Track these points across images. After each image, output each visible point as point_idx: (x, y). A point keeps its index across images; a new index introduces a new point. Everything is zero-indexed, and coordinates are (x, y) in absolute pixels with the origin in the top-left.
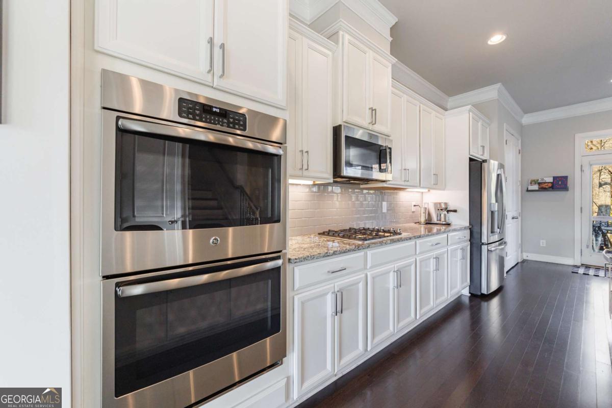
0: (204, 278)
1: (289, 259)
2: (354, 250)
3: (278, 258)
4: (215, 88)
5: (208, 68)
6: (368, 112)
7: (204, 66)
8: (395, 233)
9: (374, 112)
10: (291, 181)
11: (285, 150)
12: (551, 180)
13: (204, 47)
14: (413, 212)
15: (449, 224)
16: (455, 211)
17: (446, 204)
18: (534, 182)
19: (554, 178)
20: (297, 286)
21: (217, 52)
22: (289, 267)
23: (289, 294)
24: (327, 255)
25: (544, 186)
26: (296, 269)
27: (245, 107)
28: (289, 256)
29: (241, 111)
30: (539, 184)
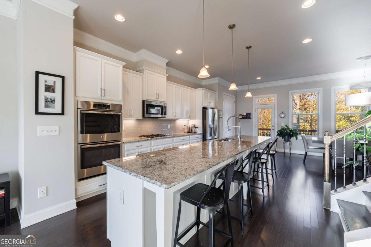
0: (98, 145)
1: (123, 142)
2: (146, 141)
3: (120, 142)
4: (103, 99)
5: (100, 95)
6: (156, 95)
7: (99, 95)
8: (166, 136)
9: (158, 95)
10: (124, 119)
11: (122, 113)
12: (245, 114)
13: (99, 90)
14: (184, 128)
15: (196, 133)
16: (197, 128)
17: (194, 125)
18: (240, 115)
19: (247, 113)
20: (126, 150)
21: (103, 91)
22: (123, 145)
23: (123, 152)
24: (135, 142)
25: (244, 117)
26: (126, 145)
27: (109, 103)
28: (123, 141)
29: (108, 104)
30: (242, 116)
